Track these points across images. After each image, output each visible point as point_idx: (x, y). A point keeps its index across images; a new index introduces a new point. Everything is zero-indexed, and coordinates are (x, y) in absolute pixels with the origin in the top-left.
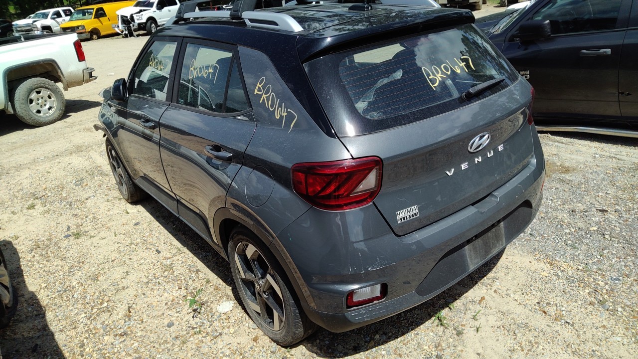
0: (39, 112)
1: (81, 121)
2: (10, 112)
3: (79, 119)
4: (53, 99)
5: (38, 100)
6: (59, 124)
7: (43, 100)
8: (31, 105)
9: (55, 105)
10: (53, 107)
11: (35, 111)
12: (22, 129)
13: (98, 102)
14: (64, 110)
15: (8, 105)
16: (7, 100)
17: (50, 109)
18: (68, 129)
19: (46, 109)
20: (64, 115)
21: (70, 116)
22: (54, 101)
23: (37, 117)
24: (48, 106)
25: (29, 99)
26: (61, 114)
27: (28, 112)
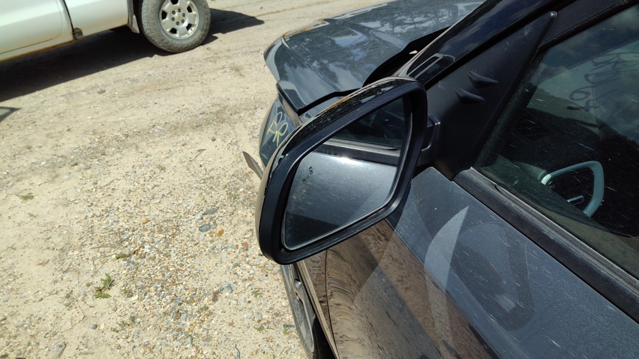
0: (174, 31)
1: (229, 51)
2: (136, 31)
3: (226, 47)
4: (194, 12)
5: (174, 12)
6: (200, 51)
7: (181, 14)
8: (164, 20)
9: (196, 22)
10: (194, 26)
11: (168, 30)
12: (151, 56)
13: (253, 17)
14: (208, 30)
15: (132, 19)
16: (131, 12)
17: (189, 27)
18: (210, 63)
19: (183, 28)
20: (207, 38)
21: (216, 38)
22: (195, 16)
23: (170, 40)
24: (186, 24)
25: (161, 12)
26: (203, 35)
27: (160, 31)
